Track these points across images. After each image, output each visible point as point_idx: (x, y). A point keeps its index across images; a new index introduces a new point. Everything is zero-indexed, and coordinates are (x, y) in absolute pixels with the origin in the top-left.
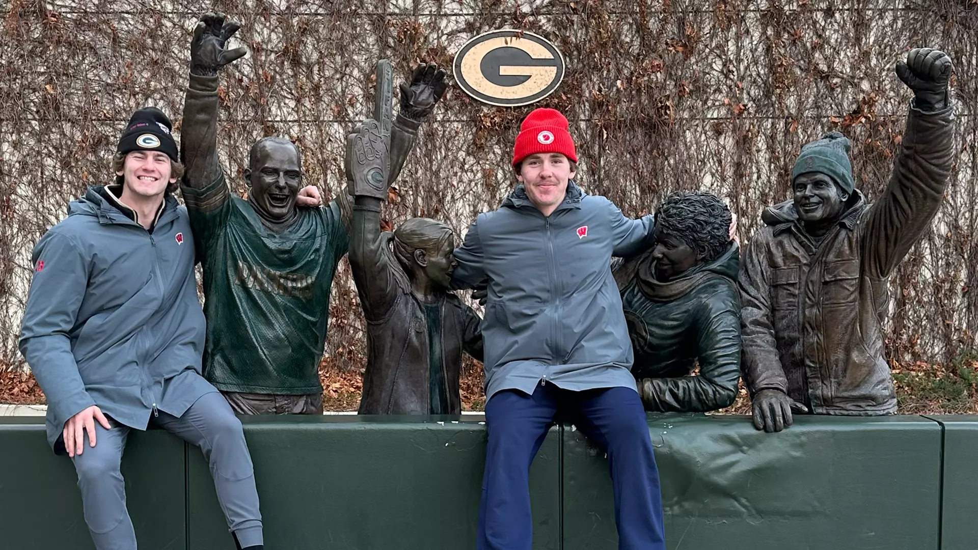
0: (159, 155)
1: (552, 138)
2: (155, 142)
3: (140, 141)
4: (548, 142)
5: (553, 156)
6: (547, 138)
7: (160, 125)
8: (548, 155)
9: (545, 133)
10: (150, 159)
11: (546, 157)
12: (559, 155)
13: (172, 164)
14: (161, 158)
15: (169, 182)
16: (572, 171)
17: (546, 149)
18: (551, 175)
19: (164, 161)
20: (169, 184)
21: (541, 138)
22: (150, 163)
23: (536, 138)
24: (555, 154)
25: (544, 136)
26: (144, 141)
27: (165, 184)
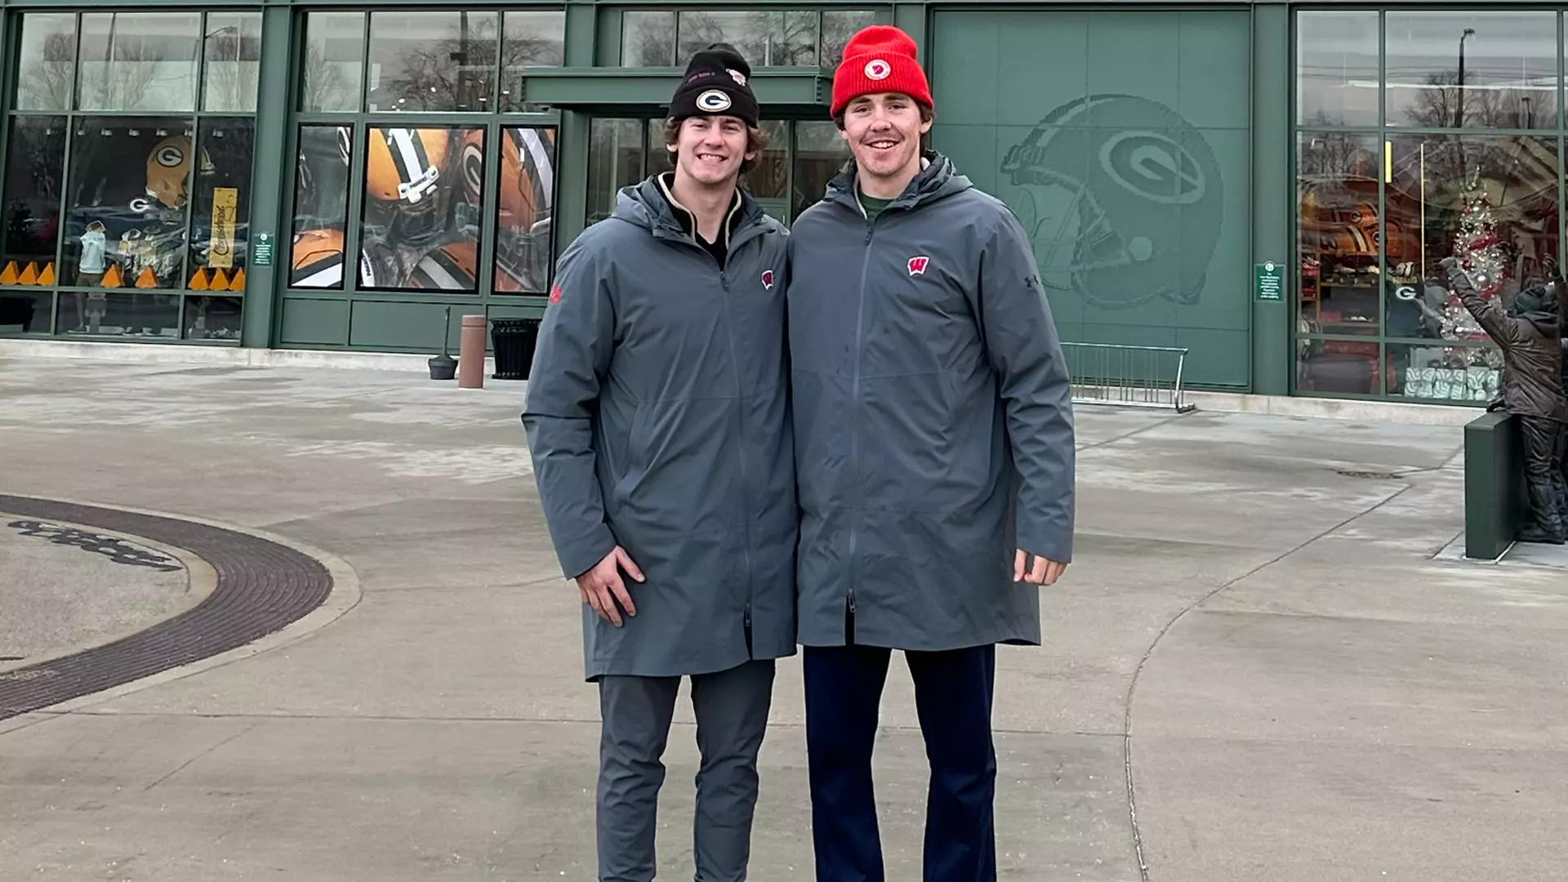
0: (728, 121)
1: (887, 70)
2: (724, 103)
3: (701, 102)
4: (882, 76)
5: (889, 98)
6: (879, 70)
7: (733, 73)
8: (882, 97)
9: (876, 63)
10: (715, 126)
11: (878, 100)
12: (901, 95)
13: (748, 130)
14: (732, 125)
15: (744, 158)
16: (924, 119)
17: (878, 88)
18: (889, 126)
19: (736, 129)
20: (744, 160)
21: (869, 71)
22: (714, 134)
23: (863, 71)
24: (893, 94)
25: (875, 68)
26: (707, 101)
27: (739, 162)
